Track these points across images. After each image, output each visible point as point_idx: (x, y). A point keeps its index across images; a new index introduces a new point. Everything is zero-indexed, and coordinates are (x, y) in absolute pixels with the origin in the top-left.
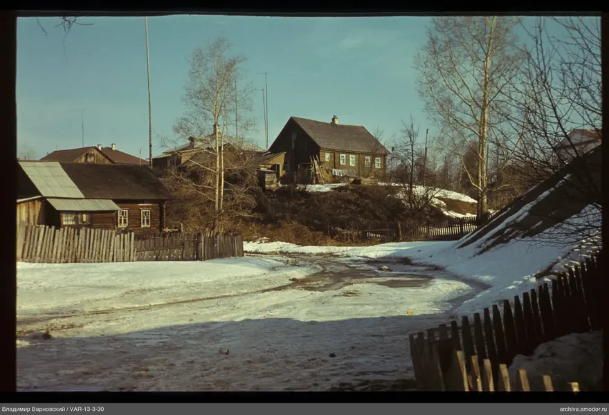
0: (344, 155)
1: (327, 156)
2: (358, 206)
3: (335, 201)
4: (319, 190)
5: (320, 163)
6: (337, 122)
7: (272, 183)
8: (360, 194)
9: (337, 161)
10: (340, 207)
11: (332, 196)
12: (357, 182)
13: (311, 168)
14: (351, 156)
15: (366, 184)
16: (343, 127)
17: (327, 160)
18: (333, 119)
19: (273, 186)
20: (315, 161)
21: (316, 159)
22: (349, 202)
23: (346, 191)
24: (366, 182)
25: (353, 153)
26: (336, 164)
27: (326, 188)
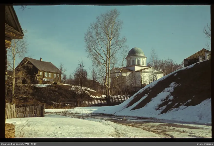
0: (47, 73)
1: (41, 73)
2: (59, 93)
3: (49, 91)
4: (41, 86)
5: (38, 76)
6: (42, 60)
7: (20, 83)
8: (58, 88)
9: (44, 75)
10: (52, 93)
11: (48, 89)
12: (55, 83)
13: (35, 77)
14: (49, 73)
15: (59, 84)
16: (44, 62)
17: (41, 75)
18: (41, 59)
19: (20, 84)
20: (37, 75)
21: (37, 74)
22: (55, 91)
23: (53, 87)
24: (59, 83)
25: (50, 72)
26: (44, 76)
27: (44, 86)
